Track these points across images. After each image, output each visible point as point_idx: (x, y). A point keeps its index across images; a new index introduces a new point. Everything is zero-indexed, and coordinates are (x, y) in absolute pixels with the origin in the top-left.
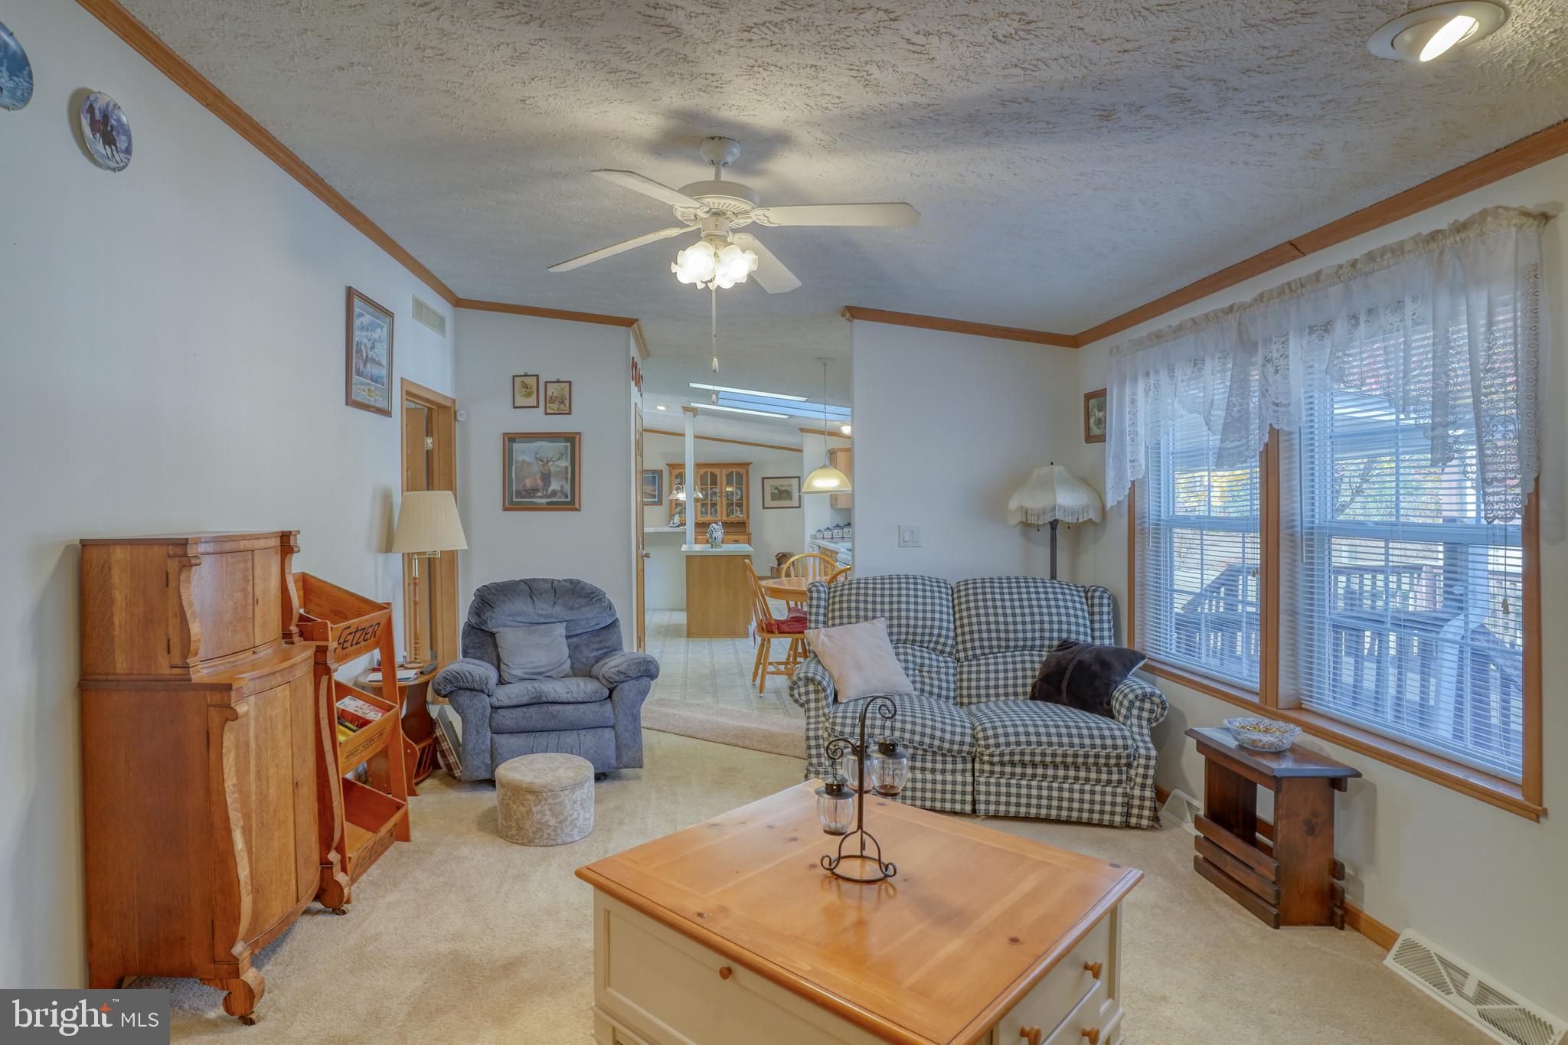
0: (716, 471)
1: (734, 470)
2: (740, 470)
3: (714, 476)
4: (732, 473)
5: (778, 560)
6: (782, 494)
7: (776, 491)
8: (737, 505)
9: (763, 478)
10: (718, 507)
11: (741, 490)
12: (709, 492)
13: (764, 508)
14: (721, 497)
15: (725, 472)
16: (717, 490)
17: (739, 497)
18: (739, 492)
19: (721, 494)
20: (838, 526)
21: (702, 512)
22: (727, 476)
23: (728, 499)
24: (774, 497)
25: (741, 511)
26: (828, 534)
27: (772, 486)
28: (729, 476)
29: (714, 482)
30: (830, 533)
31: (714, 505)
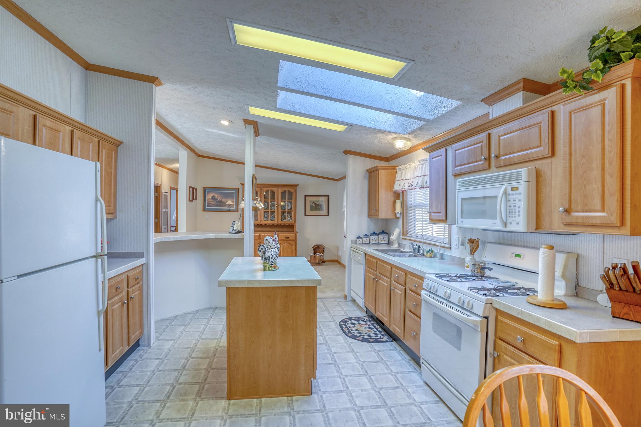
0: (275, 190)
1: (287, 190)
2: (291, 189)
3: (273, 193)
4: (285, 191)
5: (314, 250)
6: (316, 207)
7: (313, 205)
8: (289, 213)
9: (305, 196)
10: (276, 214)
11: (291, 203)
12: (270, 204)
13: (305, 215)
14: (277, 207)
15: (281, 190)
16: (275, 203)
17: (289, 208)
18: (289, 204)
19: (278, 205)
20: (374, 233)
21: (264, 217)
22: (282, 193)
23: (282, 209)
24: (312, 209)
25: (291, 217)
26: (366, 240)
27: (311, 201)
28: (284, 193)
29: (273, 197)
30: (368, 239)
31: (273, 213)
